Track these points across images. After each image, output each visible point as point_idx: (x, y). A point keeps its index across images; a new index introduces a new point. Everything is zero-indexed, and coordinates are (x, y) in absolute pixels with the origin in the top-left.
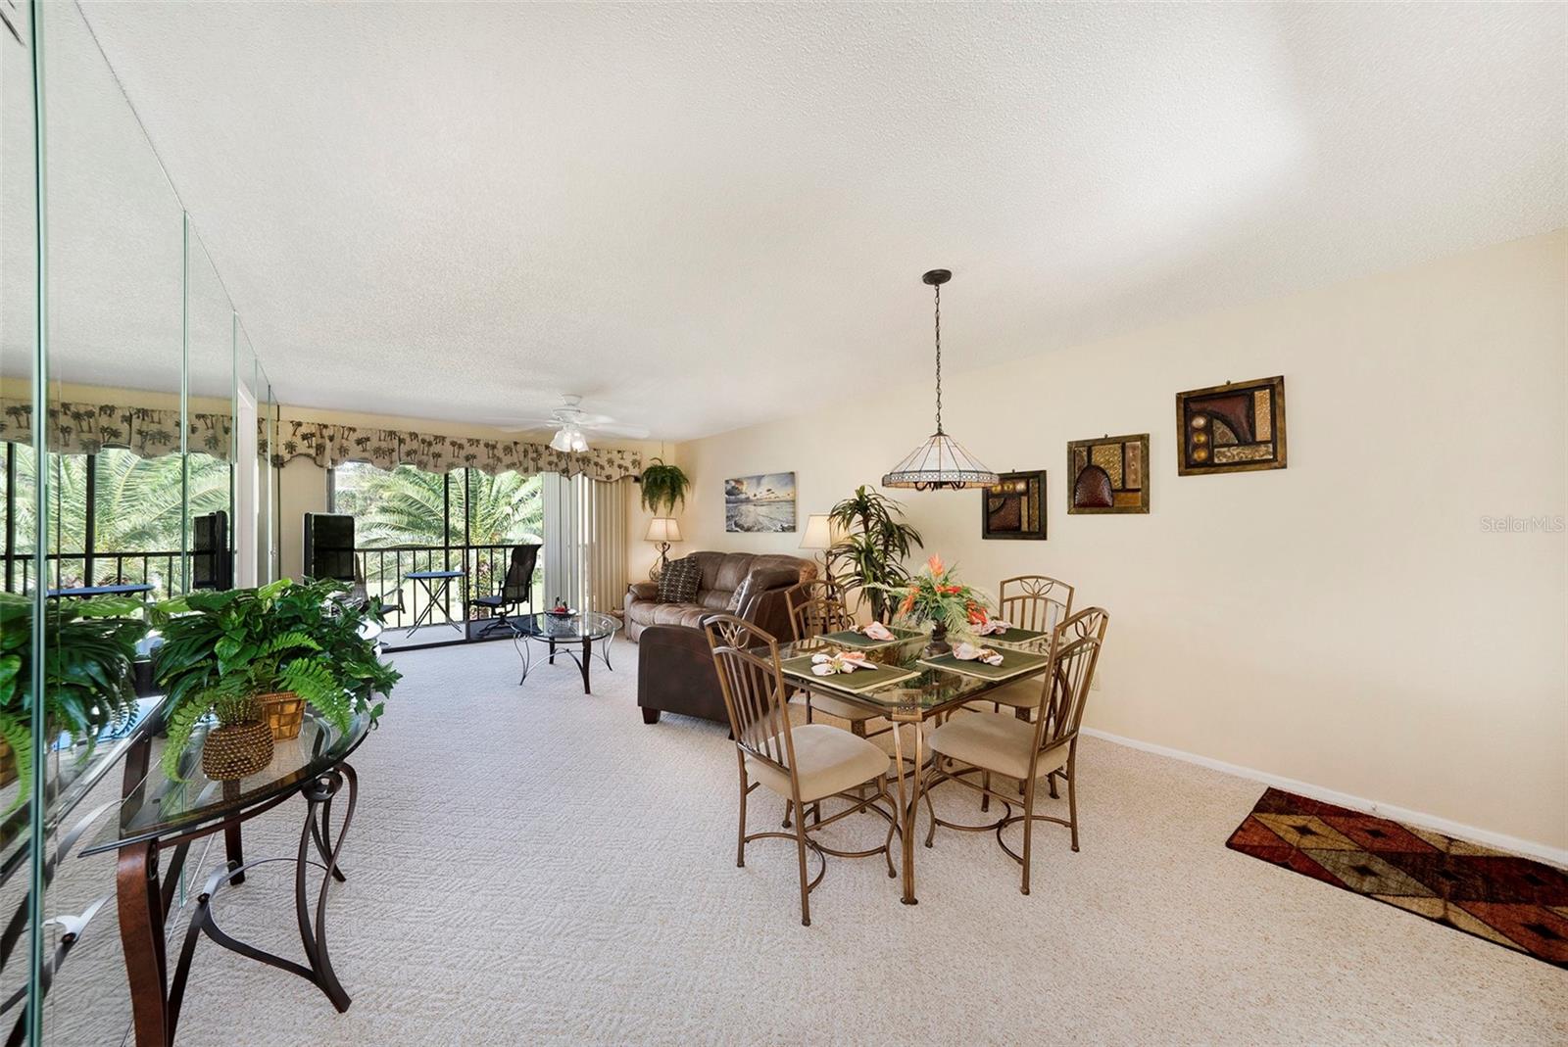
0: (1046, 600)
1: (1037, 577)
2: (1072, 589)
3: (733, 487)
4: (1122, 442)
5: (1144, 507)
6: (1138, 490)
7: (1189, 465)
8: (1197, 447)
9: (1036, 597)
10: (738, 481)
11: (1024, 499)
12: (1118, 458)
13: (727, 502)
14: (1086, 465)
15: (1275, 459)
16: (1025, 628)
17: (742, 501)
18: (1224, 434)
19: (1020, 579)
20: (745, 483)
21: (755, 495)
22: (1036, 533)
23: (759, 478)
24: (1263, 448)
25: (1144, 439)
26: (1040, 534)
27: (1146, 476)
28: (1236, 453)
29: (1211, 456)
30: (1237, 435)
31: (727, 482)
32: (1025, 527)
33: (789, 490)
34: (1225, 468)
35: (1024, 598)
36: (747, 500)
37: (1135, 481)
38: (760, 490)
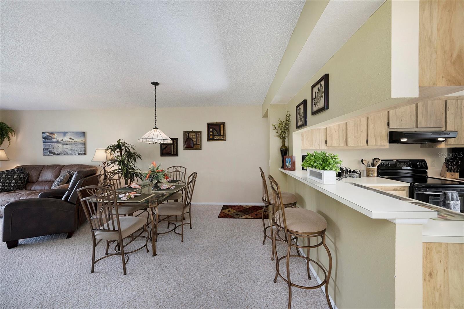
0: (180, 172)
1: (177, 166)
2: (186, 168)
3: (48, 136)
4: (196, 132)
5: (200, 148)
6: (199, 144)
7: (209, 139)
8: (211, 135)
9: (177, 171)
10: (51, 133)
11: (172, 145)
12: (195, 137)
13: (43, 142)
14: (188, 137)
15: (224, 139)
16: (175, 179)
17: (54, 142)
18: (215, 133)
19: (173, 167)
20: (56, 134)
21: (62, 140)
22: (175, 155)
23: (65, 133)
24: (222, 137)
25: (200, 132)
26: (176, 155)
27: (201, 141)
28: (217, 137)
29: (213, 137)
30: (218, 134)
31: (44, 133)
32: (172, 153)
33: (82, 139)
34: (216, 140)
35: (174, 172)
36: (58, 142)
37: (199, 142)
38: (65, 138)
